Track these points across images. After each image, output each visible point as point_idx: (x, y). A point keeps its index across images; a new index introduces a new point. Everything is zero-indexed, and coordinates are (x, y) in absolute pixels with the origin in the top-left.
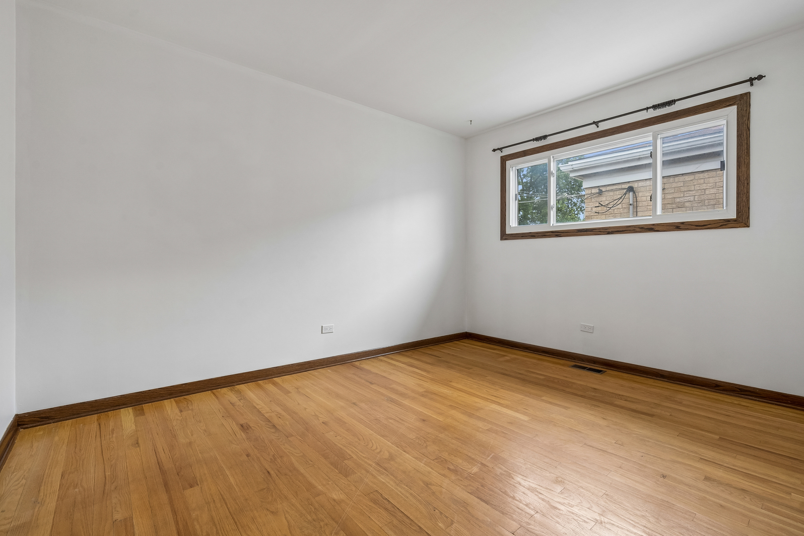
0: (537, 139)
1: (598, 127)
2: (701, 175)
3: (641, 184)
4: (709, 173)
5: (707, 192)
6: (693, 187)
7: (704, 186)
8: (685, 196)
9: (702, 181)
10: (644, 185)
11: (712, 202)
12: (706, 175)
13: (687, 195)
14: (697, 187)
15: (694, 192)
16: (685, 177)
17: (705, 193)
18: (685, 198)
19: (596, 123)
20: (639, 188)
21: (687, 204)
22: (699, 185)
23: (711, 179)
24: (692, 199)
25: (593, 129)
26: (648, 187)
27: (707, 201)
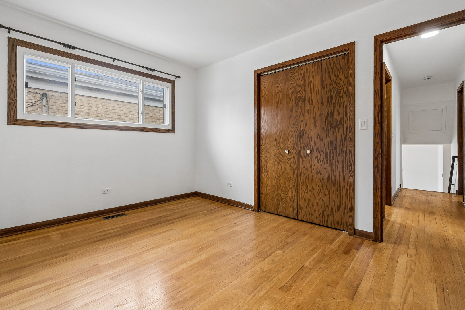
0: (65, 45)
1: (113, 61)
2: (90, 99)
3: (51, 93)
4: (93, 99)
5: (93, 109)
6: (85, 104)
7: (91, 105)
8: (81, 108)
9: (90, 102)
10: (54, 95)
11: (95, 115)
12: (92, 99)
13: (82, 108)
14: (87, 105)
15: (86, 107)
16: (81, 97)
17: (91, 109)
18: (81, 109)
19: (114, 59)
20: (50, 96)
21: (82, 113)
22: (88, 104)
23: (94, 102)
24: (85, 111)
25: (109, 61)
26: (56, 97)
27: (92, 114)
